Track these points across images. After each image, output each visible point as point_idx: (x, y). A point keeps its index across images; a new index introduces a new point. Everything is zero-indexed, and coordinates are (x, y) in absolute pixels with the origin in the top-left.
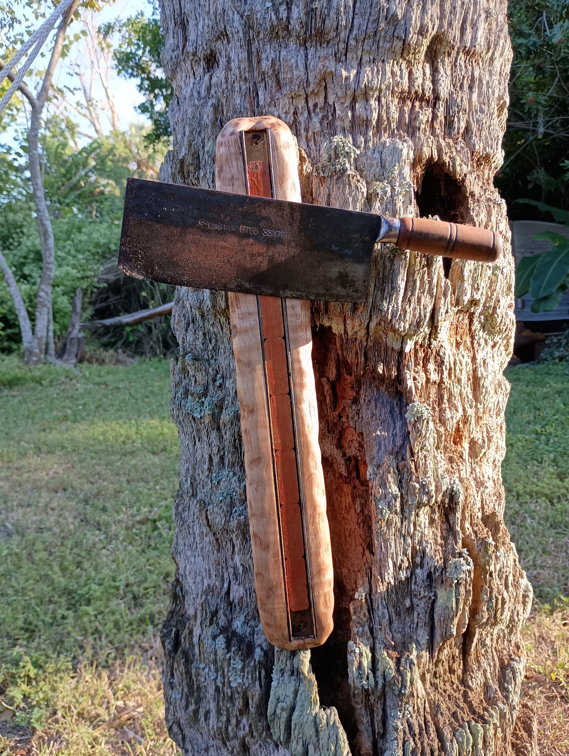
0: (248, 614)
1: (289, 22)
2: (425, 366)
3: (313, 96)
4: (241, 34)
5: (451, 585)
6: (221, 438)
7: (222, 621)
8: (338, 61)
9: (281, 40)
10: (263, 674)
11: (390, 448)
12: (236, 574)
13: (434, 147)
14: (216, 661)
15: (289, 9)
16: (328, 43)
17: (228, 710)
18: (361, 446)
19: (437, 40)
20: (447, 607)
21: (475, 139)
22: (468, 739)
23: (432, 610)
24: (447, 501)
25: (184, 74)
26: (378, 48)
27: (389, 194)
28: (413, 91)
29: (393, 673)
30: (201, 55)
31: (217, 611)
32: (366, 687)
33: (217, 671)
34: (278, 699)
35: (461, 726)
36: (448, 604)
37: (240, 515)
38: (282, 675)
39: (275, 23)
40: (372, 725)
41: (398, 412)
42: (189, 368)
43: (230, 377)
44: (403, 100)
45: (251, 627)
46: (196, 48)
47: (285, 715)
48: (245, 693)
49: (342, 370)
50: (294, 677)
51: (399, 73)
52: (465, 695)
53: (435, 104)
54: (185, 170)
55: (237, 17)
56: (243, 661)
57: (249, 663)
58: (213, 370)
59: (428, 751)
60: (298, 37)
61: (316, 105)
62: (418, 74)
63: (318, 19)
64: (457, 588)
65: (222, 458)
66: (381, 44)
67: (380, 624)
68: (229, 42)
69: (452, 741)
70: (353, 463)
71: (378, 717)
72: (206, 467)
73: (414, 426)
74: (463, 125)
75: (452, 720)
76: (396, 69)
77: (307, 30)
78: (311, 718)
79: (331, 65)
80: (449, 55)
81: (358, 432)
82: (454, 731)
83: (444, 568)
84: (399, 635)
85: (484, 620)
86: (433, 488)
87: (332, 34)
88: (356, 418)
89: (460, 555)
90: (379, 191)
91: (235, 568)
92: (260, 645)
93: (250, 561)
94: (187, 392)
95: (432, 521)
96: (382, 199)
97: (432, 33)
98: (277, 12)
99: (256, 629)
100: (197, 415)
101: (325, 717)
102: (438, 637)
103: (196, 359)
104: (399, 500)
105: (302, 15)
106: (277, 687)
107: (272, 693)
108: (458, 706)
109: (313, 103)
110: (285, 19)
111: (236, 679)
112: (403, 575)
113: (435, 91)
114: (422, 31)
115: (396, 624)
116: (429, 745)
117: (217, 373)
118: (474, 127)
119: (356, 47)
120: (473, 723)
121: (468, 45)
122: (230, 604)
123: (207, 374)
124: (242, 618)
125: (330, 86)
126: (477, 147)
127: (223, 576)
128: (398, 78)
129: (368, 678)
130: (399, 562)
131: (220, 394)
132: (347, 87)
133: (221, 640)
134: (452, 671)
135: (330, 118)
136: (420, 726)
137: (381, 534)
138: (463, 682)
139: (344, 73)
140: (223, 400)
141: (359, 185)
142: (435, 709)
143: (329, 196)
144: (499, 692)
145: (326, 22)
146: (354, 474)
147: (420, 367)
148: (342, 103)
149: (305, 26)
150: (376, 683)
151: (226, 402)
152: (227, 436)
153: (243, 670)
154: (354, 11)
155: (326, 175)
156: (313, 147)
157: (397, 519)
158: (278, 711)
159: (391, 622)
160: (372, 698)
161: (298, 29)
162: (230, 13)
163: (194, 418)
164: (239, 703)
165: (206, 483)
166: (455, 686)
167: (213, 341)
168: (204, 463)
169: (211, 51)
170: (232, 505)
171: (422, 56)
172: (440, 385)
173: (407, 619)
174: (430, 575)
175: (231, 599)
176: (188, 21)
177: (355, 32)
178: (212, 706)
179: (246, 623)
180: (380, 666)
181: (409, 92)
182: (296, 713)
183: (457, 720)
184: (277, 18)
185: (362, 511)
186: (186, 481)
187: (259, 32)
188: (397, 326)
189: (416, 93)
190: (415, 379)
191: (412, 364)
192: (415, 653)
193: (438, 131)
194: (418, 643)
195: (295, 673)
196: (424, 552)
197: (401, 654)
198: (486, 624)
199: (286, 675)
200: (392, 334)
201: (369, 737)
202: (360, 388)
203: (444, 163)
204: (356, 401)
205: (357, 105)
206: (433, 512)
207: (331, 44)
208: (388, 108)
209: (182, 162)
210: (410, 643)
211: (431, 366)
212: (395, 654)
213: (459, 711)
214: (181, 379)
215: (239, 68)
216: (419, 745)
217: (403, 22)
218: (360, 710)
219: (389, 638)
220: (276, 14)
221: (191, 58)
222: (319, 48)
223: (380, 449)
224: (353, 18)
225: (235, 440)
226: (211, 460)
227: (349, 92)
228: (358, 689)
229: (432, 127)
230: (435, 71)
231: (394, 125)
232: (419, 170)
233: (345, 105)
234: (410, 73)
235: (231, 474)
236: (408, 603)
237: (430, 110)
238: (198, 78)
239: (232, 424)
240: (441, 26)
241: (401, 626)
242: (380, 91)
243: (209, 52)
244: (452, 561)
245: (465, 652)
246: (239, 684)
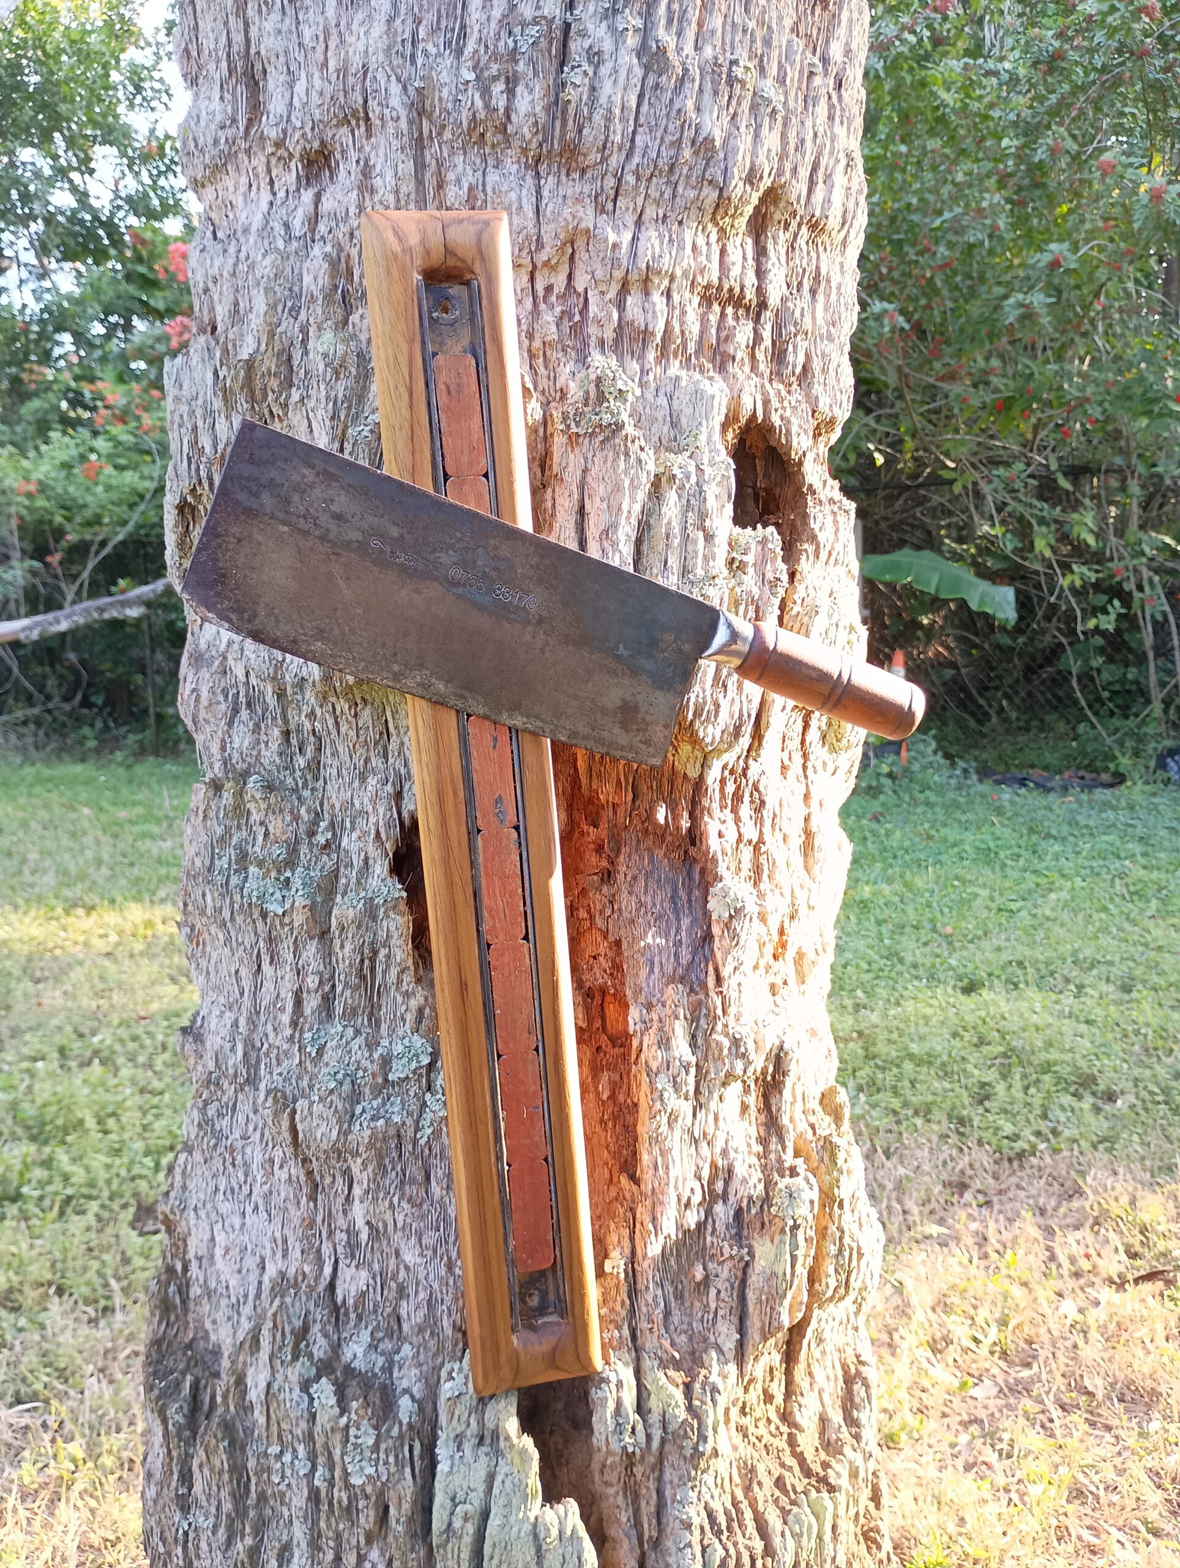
0: (377, 1328)
1: (509, 118)
2: (735, 811)
3: (546, 271)
4: (404, 124)
5: (783, 1231)
6: (327, 954)
7: (320, 1347)
8: (601, 210)
9: (488, 150)
10: (417, 1452)
11: (669, 968)
12: (353, 1246)
13: (759, 397)
14: (310, 1437)
15: (510, 92)
16: (583, 171)
17: (338, 1536)
18: (617, 968)
19: (772, 196)
20: (774, 1274)
21: (817, 389)
22: (810, 1526)
23: (744, 1282)
24: (771, 1069)
25: (244, 180)
26: (674, 196)
27: (693, 479)
28: (726, 287)
29: (682, 1414)
30: (294, 145)
31: (306, 1329)
32: (630, 1449)
33: (312, 1457)
34: (453, 1499)
35: (793, 1503)
36: (776, 1268)
37: (374, 1118)
38: (459, 1448)
39: (482, 115)
40: (637, 1524)
41: (684, 897)
42: (251, 806)
43: (353, 829)
44: (707, 300)
45: (383, 1354)
46: (285, 132)
47: (470, 1528)
48: (381, 1494)
49: (577, 816)
50: (484, 1449)
51: (705, 248)
52: (792, 1441)
53: (758, 316)
54: (258, 384)
55: (395, 89)
56: (376, 1427)
57: (389, 1431)
58: (308, 812)
59: (746, 1560)
60: (525, 151)
61: (549, 289)
62: (735, 255)
63: (570, 123)
64: (794, 1235)
65: (328, 1001)
66: (680, 189)
67: (650, 1321)
68: (369, 134)
69: (783, 1534)
70: (598, 999)
71: (648, 1509)
72: (286, 1018)
73: (727, 926)
74: (801, 359)
75: (777, 1493)
76: (701, 241)
77: (545, 140)
78: (527, 1527)
79: (588, 217)
80: (787, 226)
81: (611, 938)
82: (785, 1513)
83: (767, 1200)
84: (683, 1338)
85: (829, 1293)
86: (751, 1046)
87: (594, 157)
88: (608, 912)
89: (793, 1172)
90: (676, 471)
91: (351, 1231)
92: (406, 1391)
93: (389, 1213)
94: (243, 858)
95: (744, 1108)
96: (682, 487)
97: (767, 182)
98: (486, 93)
99: (397, 1358)
100: (275, 908)
101: (556, 1522)
102: (754, 1332)
103: (269, 787)
104: (693, 1071)
105: (538, 109)
106: (451, 1472)
107: (438, 1485)
108: (783, 1465)
109: (546, 283)
110: (501, 111)
111: (362, 1469)
112: (692, 1219)
113: (760, 291)
114: (752, 178)
115: (676, 1318)
116: (747, 1547)
117: (318, 816)
118: (817, 364)
119: (636, 188)
120: (813, 1494)
121: (818, 214)
122: (337, 1312)
123: (296, 818)
124: (365, 1336)
125: (582, 255)
126: (821, 405)
127: (319, 1251)
128: (703, 259)
129: (633, 1432)
130: (687, 1193)
131: (328, 862)
132: (615, 262)
133: (325, 1391)
134: (768, 1398)
135: (577, 318)
136: (726, 1512)
137: (656, 1139)
138: (786, 1417)
139: (612, 237)
140: (335, 875)
141: (643, 456)
142: (749, 1473)
143: (585, 471)
144: (844, 1429)
145: (585, 132)
146: (598, 1024)
147: (728, 811)
148: (603, 293)
149: (544, 132)
150: (649, 1437)
151: (343, 881)
152: (346, 952)
153: (376, 1448)
154: (636, 119)
155: (581, 431)
156: (542, 370)
157: (685, 1108)
158: (457, 1524)
159: (667, 1314)
160: (638, 1470)
161: (528, 136)
162: (380, 75)
163: (264, 915)
164: (367, 1519)
165: (286, 1053)
166: (773, 1427)
167: (310, 750)
168: (282, 1010)
169: (322, 142)
170: (355, 1097)
171: (742, 223)
172: (756, 849)
173: (697, 1304)
174: (739, 1214)
175: (339, 1300)
176: (265, 72)
177: (636, 160)
178: (299, 1532)
179: (373, 1346)
180: (654, 1404)
181: (720, 288)
182: (494, 1522)
183: (786, 1493)
184: (487, 106)
185: (613, 1097)
186: (233, 1049)
187: (443, 127)
188: (701, 734)
189: (731, 290)
190: (720, 835)
191: (716, 805)
192: (715, 1368)
193: (762, 367)
194: (720, 1351)
195: (488, 1441)
196: (730, 1171)
197: (692, 1375)
198: (831, 1299)
199: (467, 1446)
200: (689, 748)
201: (632, 1550)
202: (619, 851)
203: (771, 429)
204: (608, 876)
205: (630, 300)
206: (746, 1090)
207: (589, 175)
208: (684, 313)
209: (250, 365)
210: (706, 1351)
211: (745, 810)
212: (680, 1377)
213: (787, 1474)
214: (228, 830)
215: (397, 192)
216: (732, 1551)
217: (721, 155)
218: (614, 1498)
219: (667, 1344)
220: (482, 96)
221: (270, 150)
222: (564, 178)
223: (652, 971)
224: (634, 133)
225: (362, 961)
226: (298, 1003)
227: (618, 274)
228: (614, 1454)
229: (753, 357)
230: (761, 252)
231: (691, 347)
232: (730, 435)
233: (608, 297)
234: (723, 252)
235: (350, 1032)
236: (699, 1274)
237: (751, 324)
238: (281, 194)
239: (359, 927)
240: (780, 173)
241: (686, 1319)
242: (672, 278)
243: (316, 145)
244: (783, 1183)
245: (790, 1357)
246: (369, 1477)
